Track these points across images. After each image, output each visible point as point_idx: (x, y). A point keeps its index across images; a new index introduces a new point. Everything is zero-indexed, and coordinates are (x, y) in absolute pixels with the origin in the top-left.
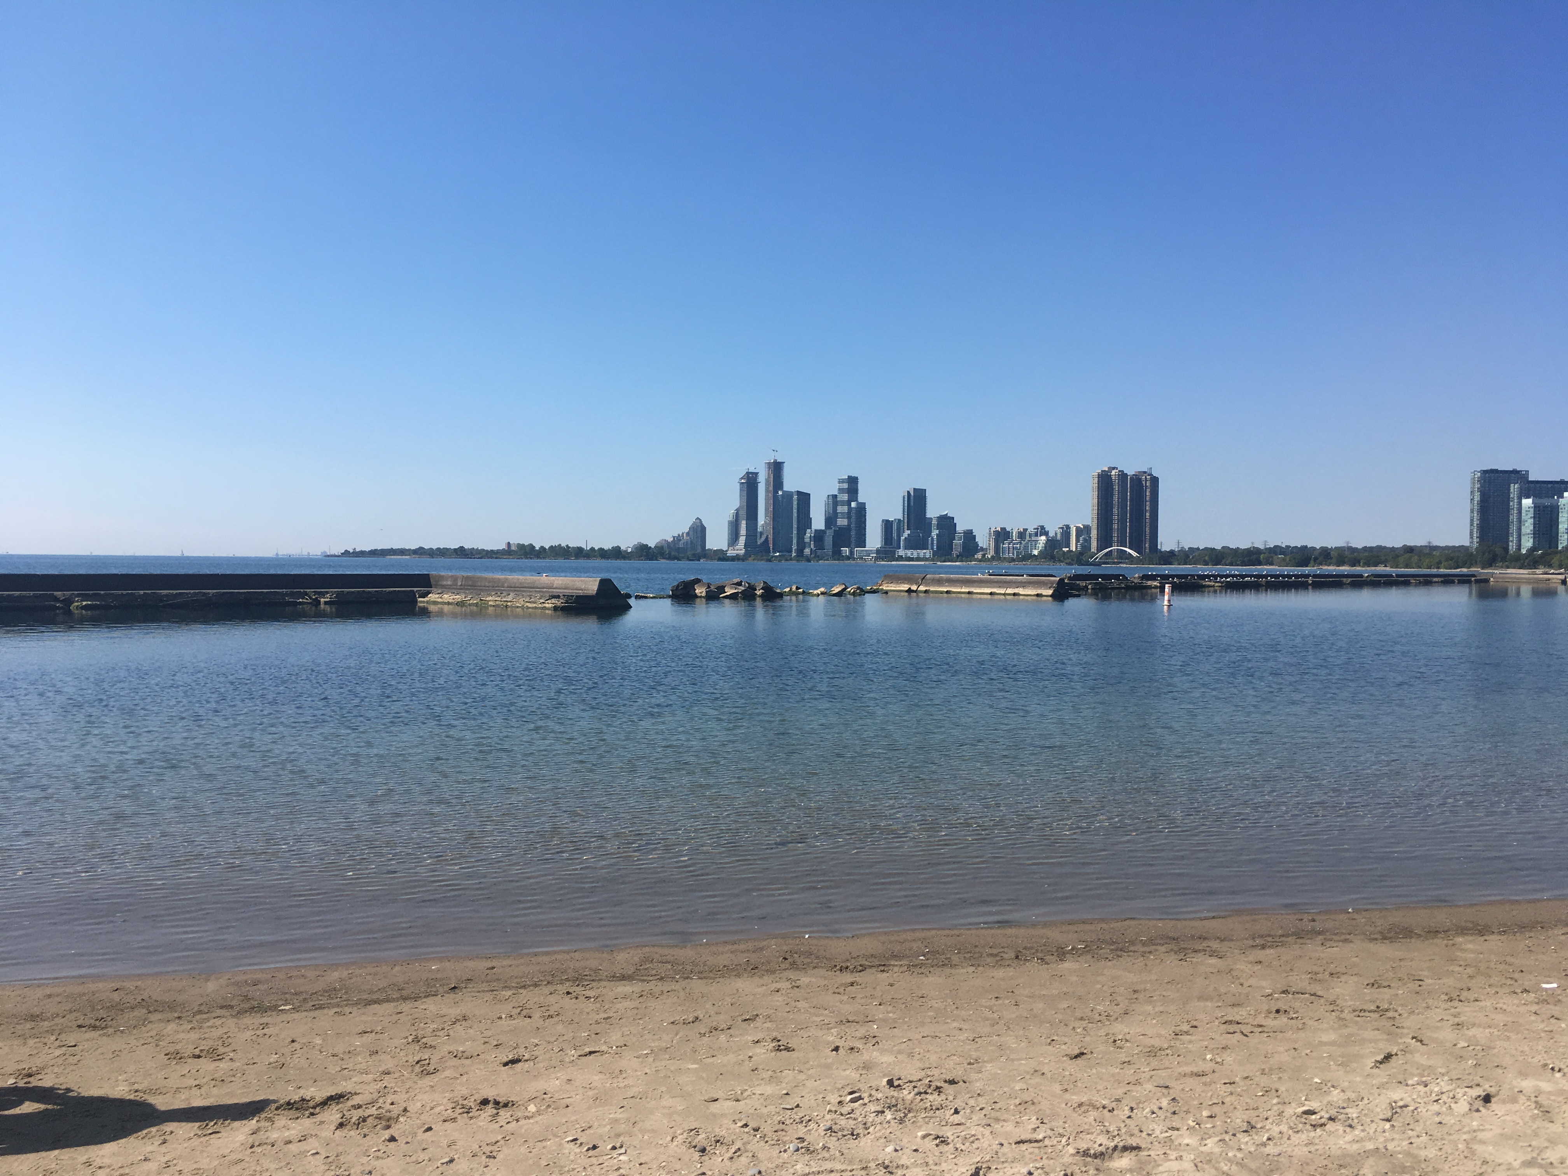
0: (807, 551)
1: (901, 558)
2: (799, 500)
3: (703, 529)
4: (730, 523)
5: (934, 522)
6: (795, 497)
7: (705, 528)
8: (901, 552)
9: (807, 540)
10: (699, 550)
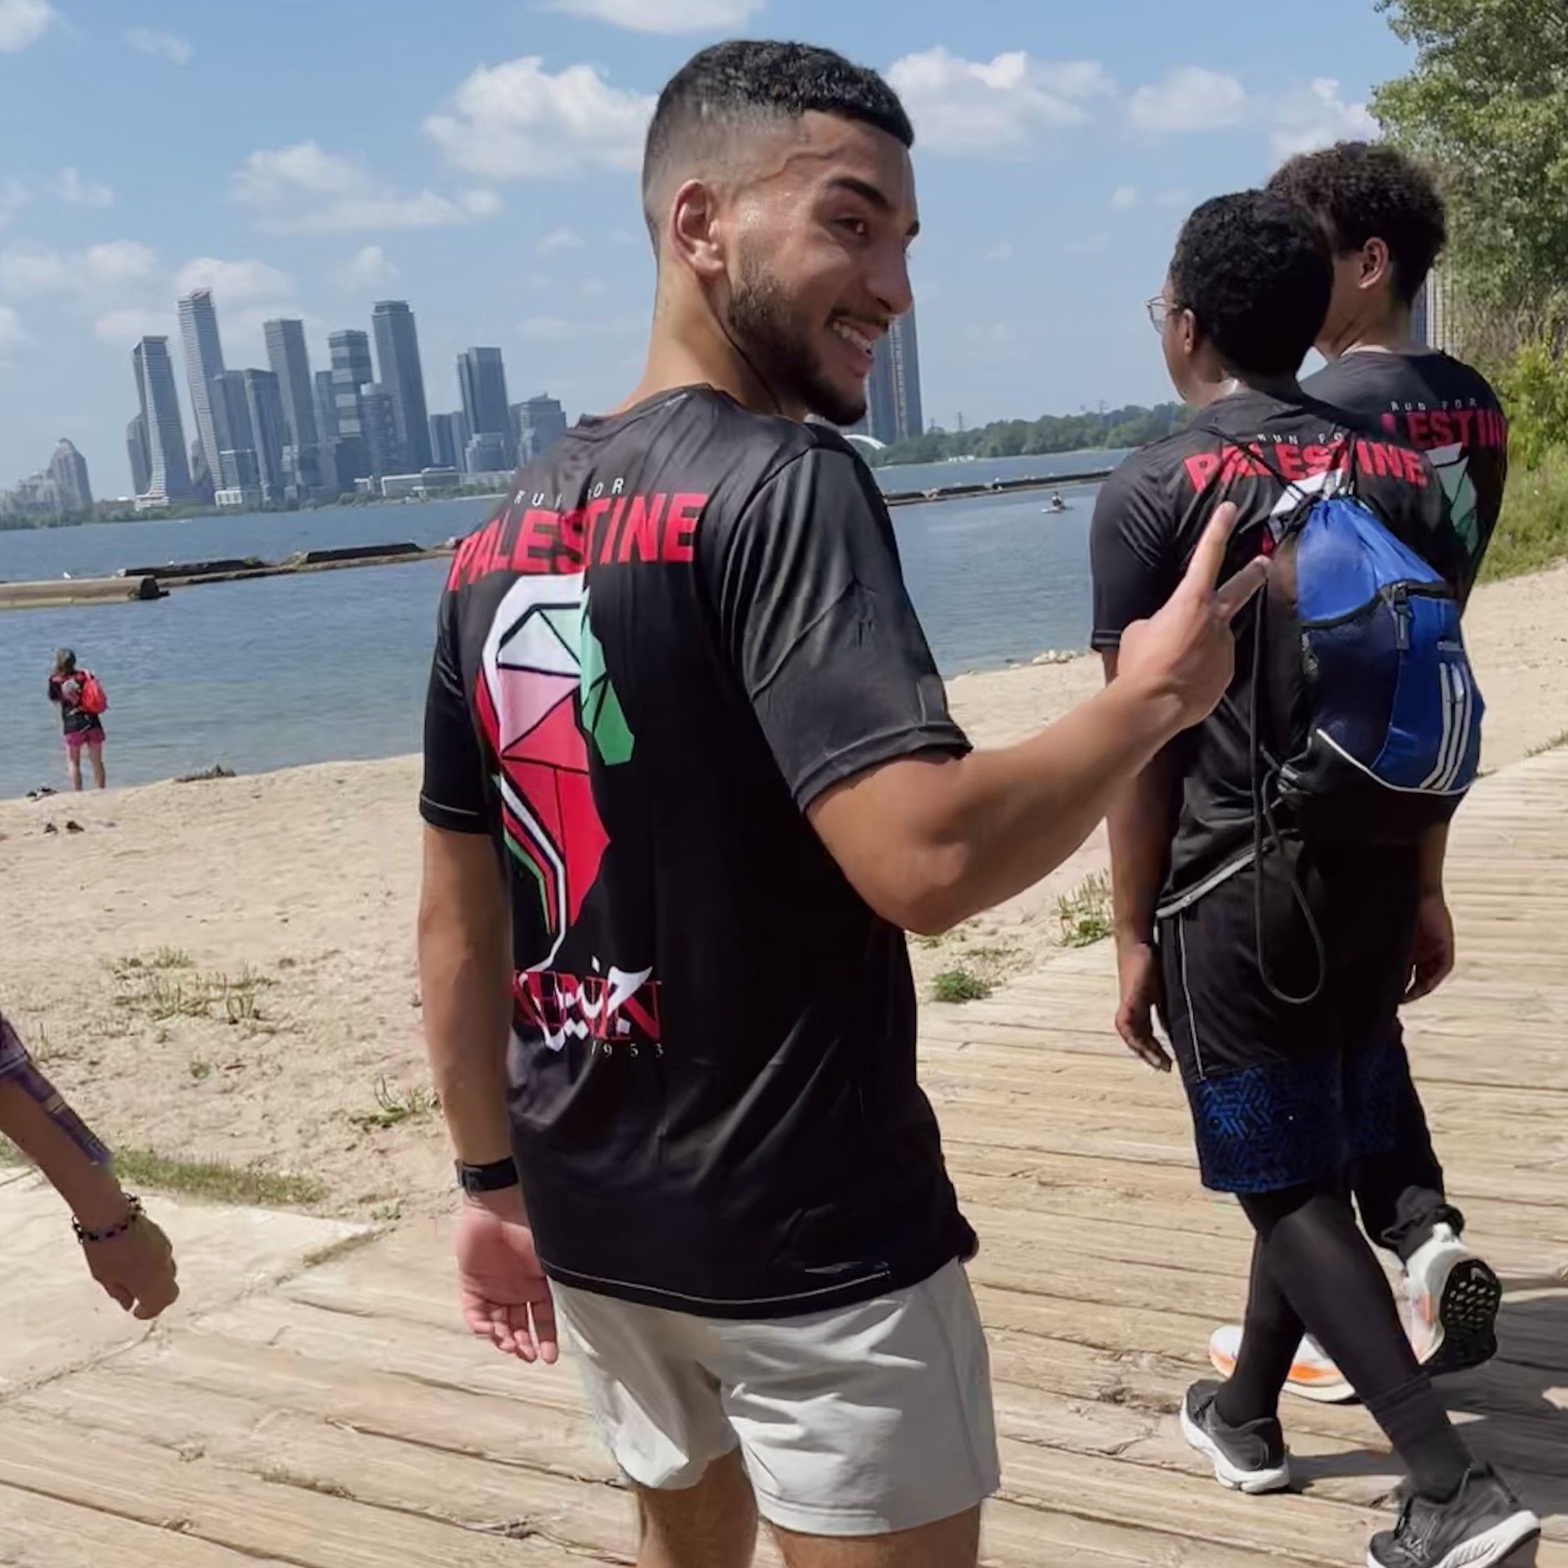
0: (290, 490)
1: (471, 490)
2: (256, 387)
3: (80, 462)
4: (131, 444)
5: (524, 413)
6: (248, 382)
7: (83, 460)
8: (469, 479)
9: (287, 468)
10: (79, 506)
